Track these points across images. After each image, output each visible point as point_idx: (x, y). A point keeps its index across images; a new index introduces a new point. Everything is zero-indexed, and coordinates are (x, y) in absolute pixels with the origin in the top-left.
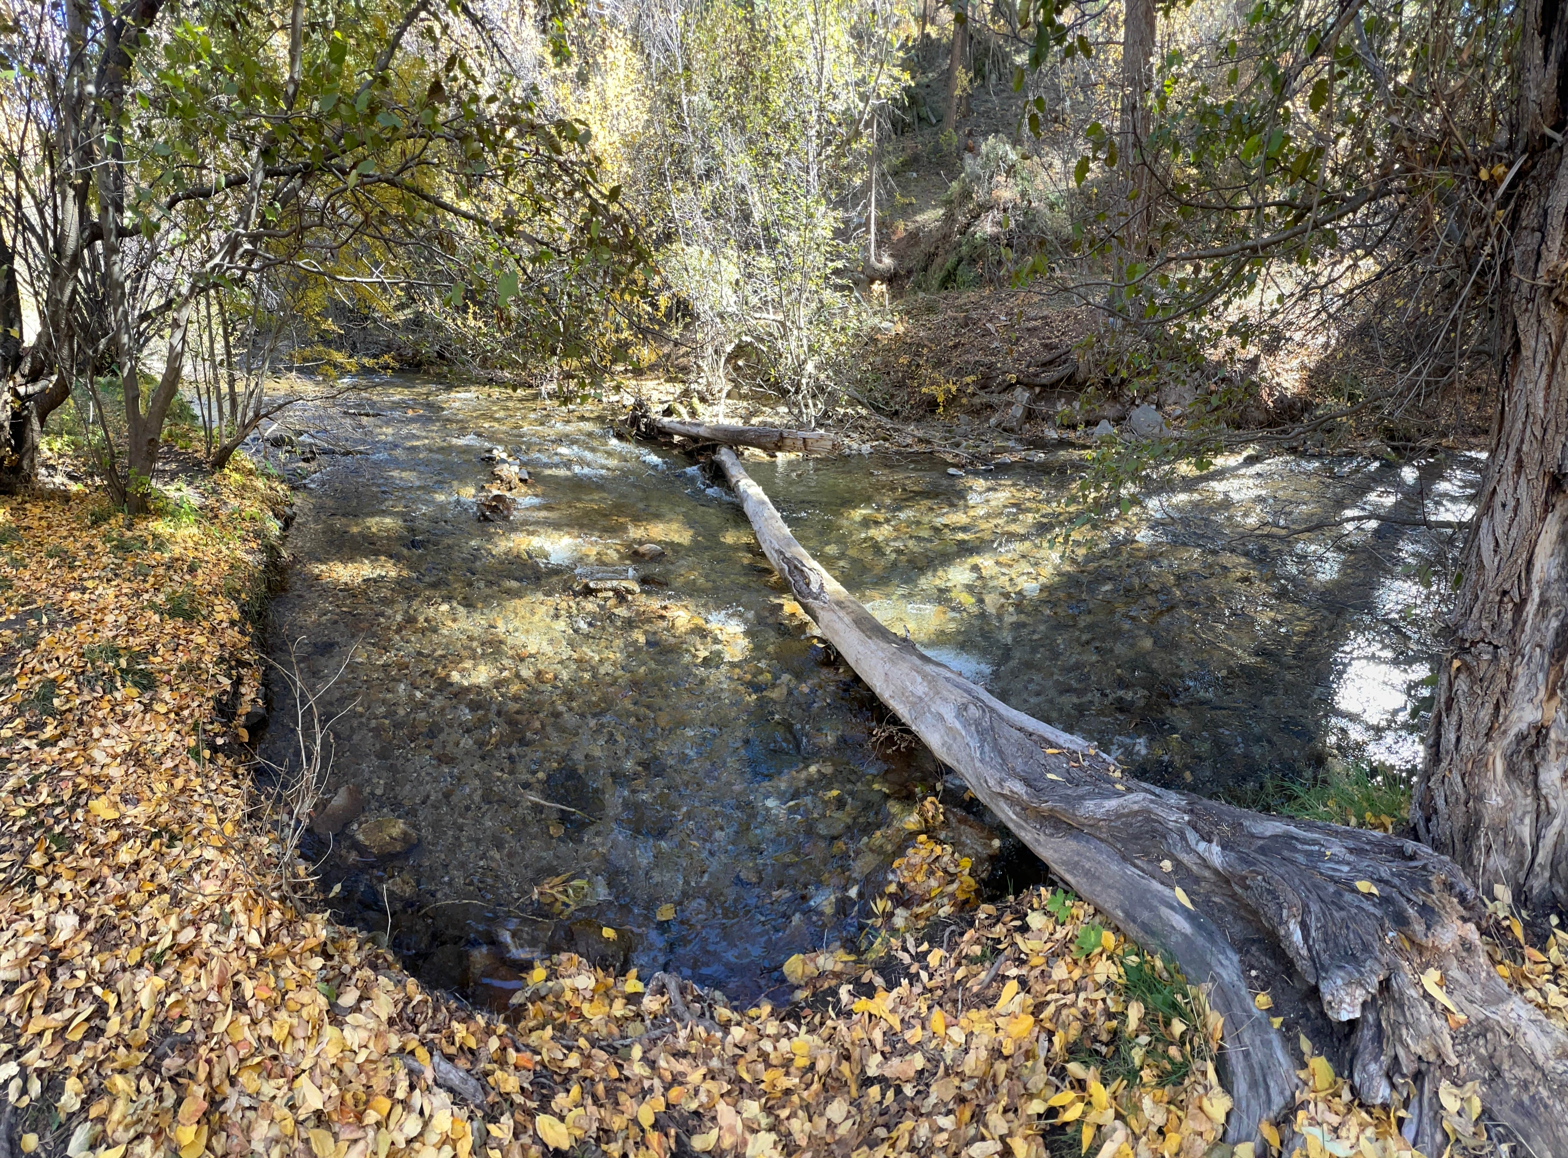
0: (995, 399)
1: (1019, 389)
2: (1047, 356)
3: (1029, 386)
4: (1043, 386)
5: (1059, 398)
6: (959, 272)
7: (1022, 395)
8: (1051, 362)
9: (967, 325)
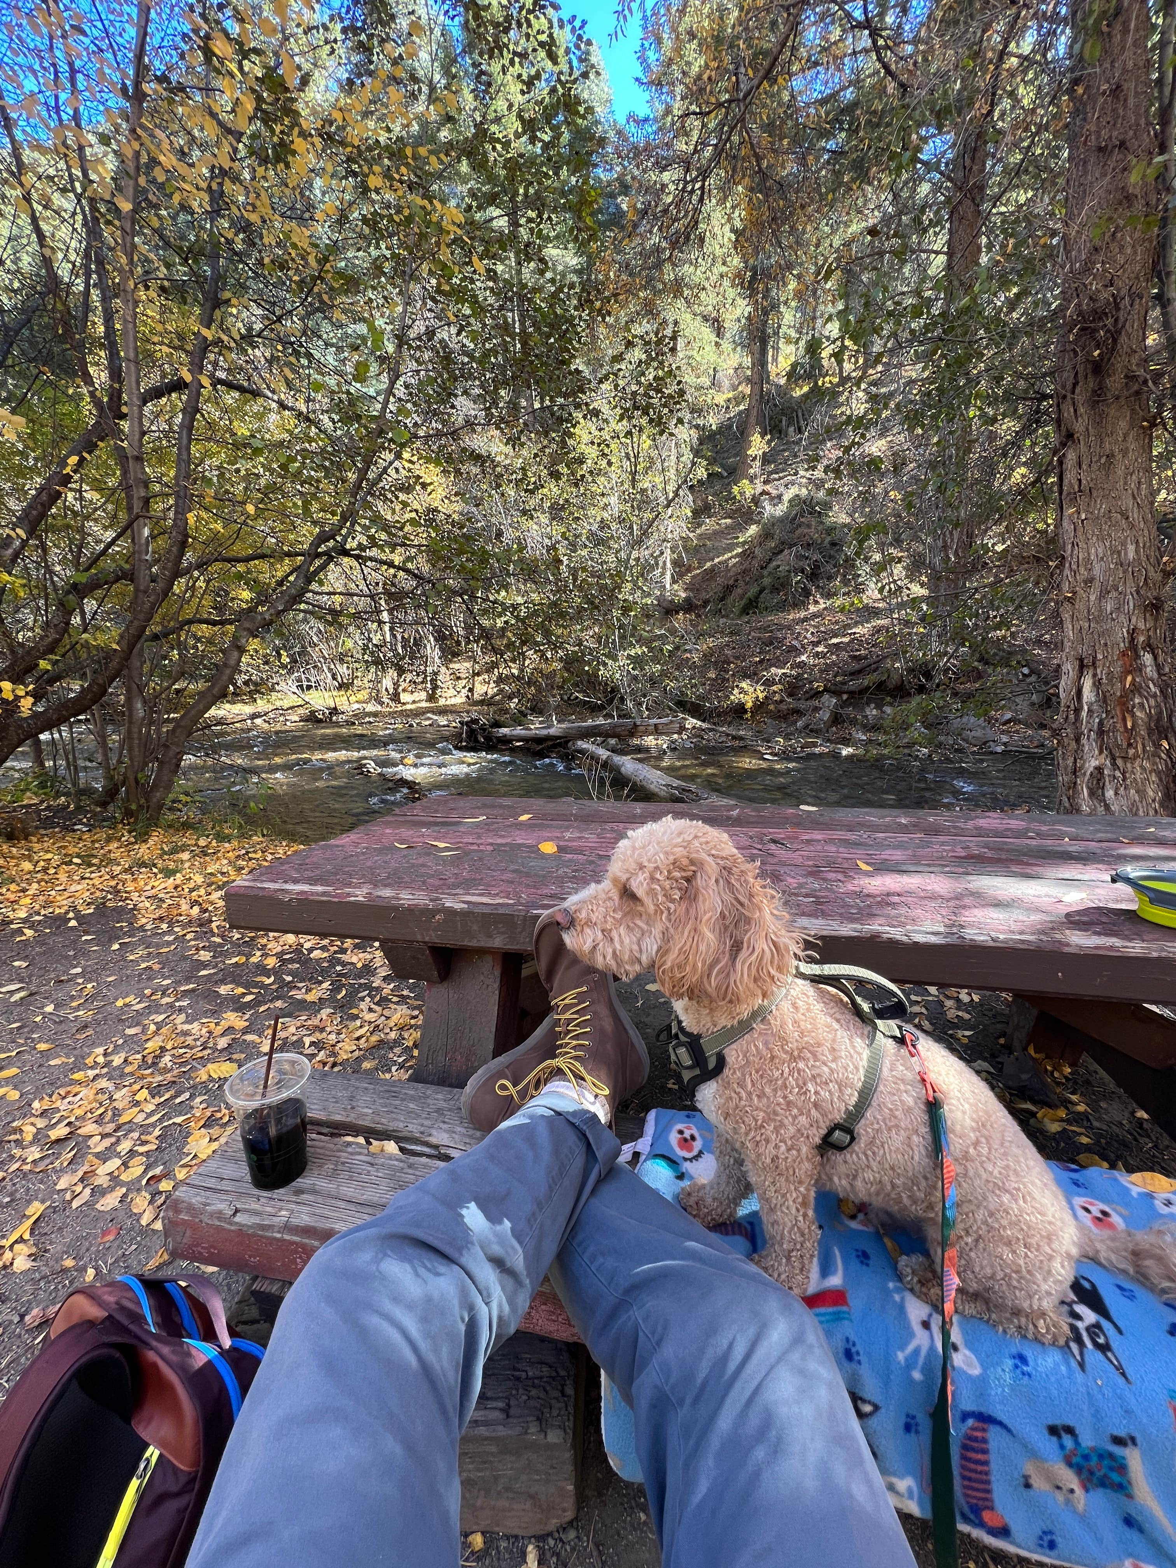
0: (802, 705)
1: (826, 696)
2: (855, 666)
3: (835, 692)
4: (851, 693)
5: (868, 704)
6: (761, 600)
7: (830, 701)
8: (860, 672)
9: (772, 643)
